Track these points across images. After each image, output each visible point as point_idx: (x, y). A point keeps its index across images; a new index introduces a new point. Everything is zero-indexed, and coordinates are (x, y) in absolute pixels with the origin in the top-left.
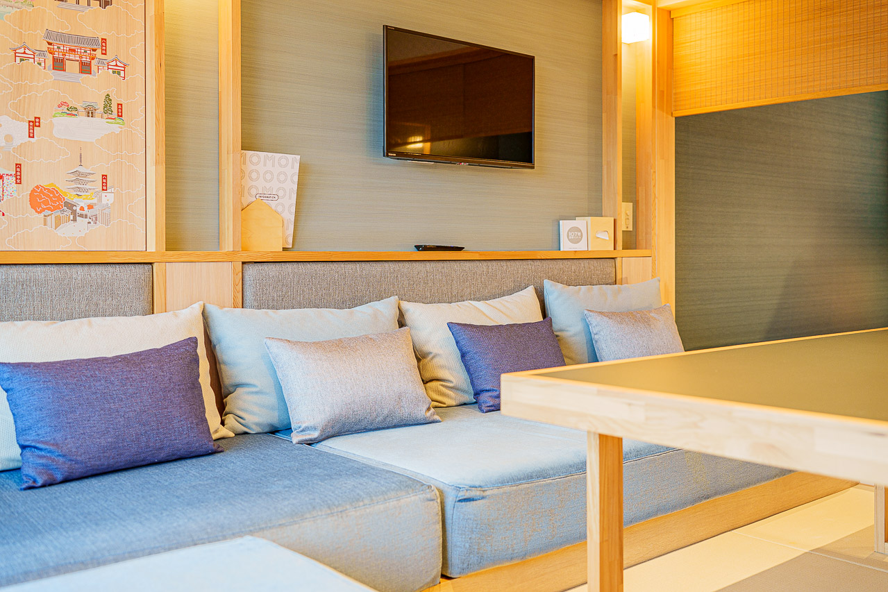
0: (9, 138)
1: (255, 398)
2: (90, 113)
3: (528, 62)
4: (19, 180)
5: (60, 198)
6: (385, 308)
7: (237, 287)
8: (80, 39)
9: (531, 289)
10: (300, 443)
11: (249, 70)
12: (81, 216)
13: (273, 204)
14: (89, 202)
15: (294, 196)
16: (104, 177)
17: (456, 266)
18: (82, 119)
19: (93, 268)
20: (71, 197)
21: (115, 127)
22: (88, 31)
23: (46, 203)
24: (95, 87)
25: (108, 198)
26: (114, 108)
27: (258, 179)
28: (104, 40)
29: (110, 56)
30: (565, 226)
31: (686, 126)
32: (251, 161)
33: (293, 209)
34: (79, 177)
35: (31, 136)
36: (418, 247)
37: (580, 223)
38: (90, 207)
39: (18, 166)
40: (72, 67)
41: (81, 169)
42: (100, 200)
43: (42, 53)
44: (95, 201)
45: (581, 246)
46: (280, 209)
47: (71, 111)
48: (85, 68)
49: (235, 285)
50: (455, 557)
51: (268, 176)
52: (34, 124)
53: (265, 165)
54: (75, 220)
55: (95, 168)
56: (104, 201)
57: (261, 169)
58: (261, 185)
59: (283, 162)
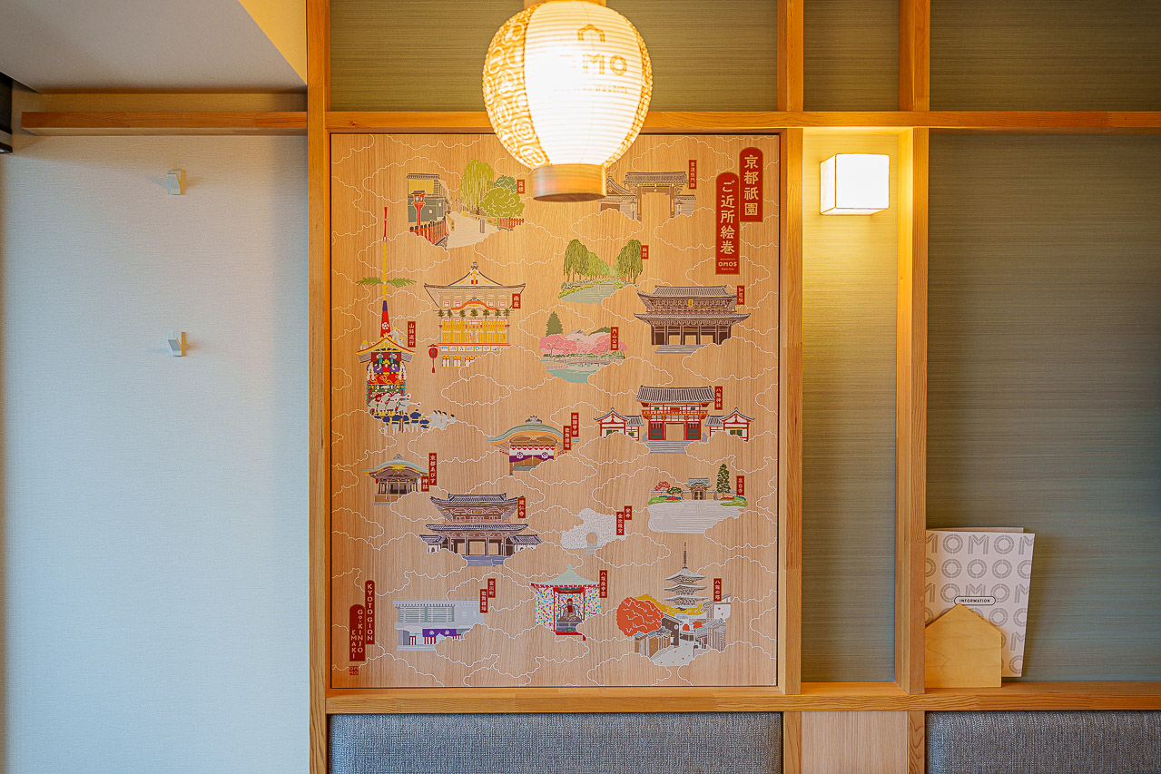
0: (592, 537)
2: (698, 493)
4: (604, 594)
5: (656, 614)
7: (916, 751)
8: (685, 392)
12: (685, 637)
13: (986, 611)
14: (696, 617)
15: (1025, 598)
16: (718, 582)
18: (688, 504)
19: (695, 718)
20: (672, 613)
21: (734, 511)
22: (697, 379)
23: (638, 621)
24: (703, 458)
25: (722, 611)
26: (733, 483)
27: (957, 573)
28: (719, 390)
29: (727, 410)
32: (946, 548)
33: (1023, 618)
34: (683, 585)
35: (620, 532)
38: (697, 624)
39: (603, 573)
40: (675, 432)
41: (685, 573)
42: (711, 615)
43: (635, 419)
44: (704, 616)
46: (998, 618)
47: (673, 494)
48: (693, 432)
49: (912, 747)
51: (977, 569)
52: (624, 515)
53: (970, 551)
54: (676, 643)
55: (704, 569)
56: (717, 616)
57: (964, 557)
58: (963, 581)
59: (1004, 545)
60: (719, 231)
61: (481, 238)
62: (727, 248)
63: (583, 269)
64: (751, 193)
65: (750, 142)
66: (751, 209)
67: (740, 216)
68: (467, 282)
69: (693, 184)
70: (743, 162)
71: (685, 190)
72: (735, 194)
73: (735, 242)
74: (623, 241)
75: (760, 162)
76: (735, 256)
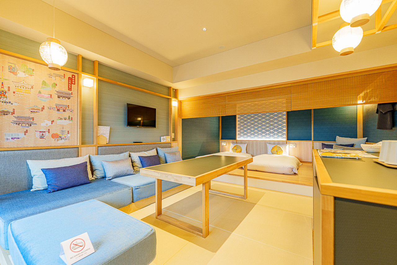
0: (47, 124)
1: (99, 172)
2: (65, 119)
3: (155, 109)
4: (49, 132)
5: (58, 136)
6: (127, 154)
9: (155, 149)
10: (108, 180)
11: (99, 111)
12: (63, 139)
13: (104, 135)
14: (65, 136)
15: (109, 134)
16: (68, 131)
17: (141, 145)
18: (64, 120)
19: (65, 149)
20: (61, 135)
21: (71, 122)
22: (65, 104)
23: (55, 137)
24: (66, 115)
25: (69, 135)
26: (71, 118)
28: (68, 106)
29: (70, 108)
30: (162, 138)
31: (183, 120)
32: (100, 128)
33: (109, 136)
34: (63, 132)
35: (52, 124)
36: (134, 142)
37: (165, 137)
38: (65, 137)
39: (49, 130)
40: (61, 111)
41: (63, 130)
42: (67, 136)
43: (55, 108)
44: (66, 136)
45: (165, 141)
46: (106, 136)
47: (61, 119)
48: (64, 111)
49: (96, 151)
50: (135, 199)
51: (103, 130)
52: (53, 121)
54: (61, 140)
55: (66, 129)
56: (68, 136)
57: (102, 129)
58: (102, 132)
59: (106, 128)
60: (68, 85)
61: (25, 76)
62: (70, 87)
63: (45, 85)
64: (73, 81)
65: (73, 74)
66: (73, 83)
67: (72, 83)
68: (22, 82)
69: (64, 77)
70: (72, 76)
71: (63, 78)
72: (71, 80)
73: (71, 86)
74: (53, 82)
75: (75, 77)
76: (71, 88)
